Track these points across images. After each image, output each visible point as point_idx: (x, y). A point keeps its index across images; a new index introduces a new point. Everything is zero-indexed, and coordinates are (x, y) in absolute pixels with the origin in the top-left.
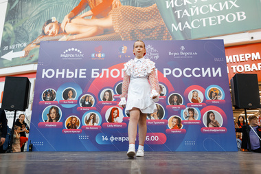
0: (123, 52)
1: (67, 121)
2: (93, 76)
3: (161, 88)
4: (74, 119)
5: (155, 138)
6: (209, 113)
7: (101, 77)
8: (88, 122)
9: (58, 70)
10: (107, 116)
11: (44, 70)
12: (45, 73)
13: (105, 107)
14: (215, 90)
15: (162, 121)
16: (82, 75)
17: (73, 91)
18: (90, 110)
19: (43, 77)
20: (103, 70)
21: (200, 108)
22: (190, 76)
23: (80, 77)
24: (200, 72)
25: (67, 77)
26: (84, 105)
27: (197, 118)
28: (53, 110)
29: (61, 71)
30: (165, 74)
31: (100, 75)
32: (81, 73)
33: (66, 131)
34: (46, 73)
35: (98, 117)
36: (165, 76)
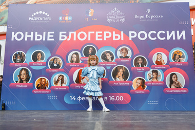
0: (90, 15)
1: (37, 82)
2: (60, 39)
3: (127, 51)
4: (43, 80)
5: (120, 98)
6: (172, 75)
7: (69, 39)
8: (56, 83)
9: (26, 33)
10: (75, 77)
11: (13, 33)
12: (14, 36)
13: (73, 68)
14: (178, 52)
15: (127, 82)
16: (50, 38)
17: (42, 54)
18: (59, 72)
19: (13, 39)
20: (70, 33)
21: (164, 70)
22: (155, 38)
23: (49, 39)
24: (165, 35)
25: (36, 39)
26: (52, 66)
27: (161, 79)
28: (23, 72)
29: (29, 34)
30: (131, 37)
31: (68, 37)
32: (50, 36)
33: (36, 91)
34: (16, 36)
35: (66, 78)
36: (130, 39)
